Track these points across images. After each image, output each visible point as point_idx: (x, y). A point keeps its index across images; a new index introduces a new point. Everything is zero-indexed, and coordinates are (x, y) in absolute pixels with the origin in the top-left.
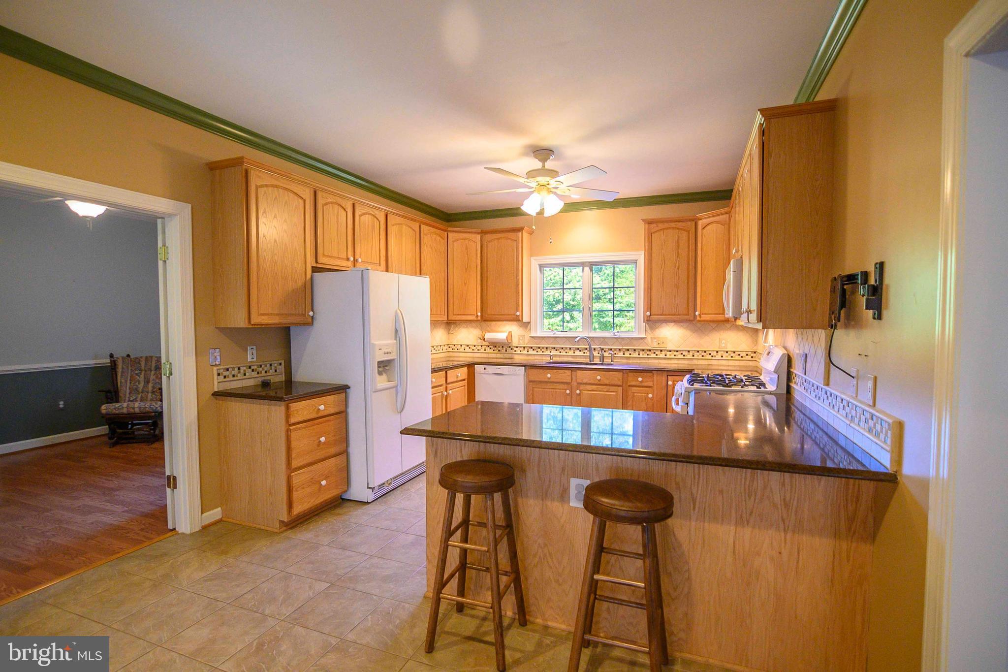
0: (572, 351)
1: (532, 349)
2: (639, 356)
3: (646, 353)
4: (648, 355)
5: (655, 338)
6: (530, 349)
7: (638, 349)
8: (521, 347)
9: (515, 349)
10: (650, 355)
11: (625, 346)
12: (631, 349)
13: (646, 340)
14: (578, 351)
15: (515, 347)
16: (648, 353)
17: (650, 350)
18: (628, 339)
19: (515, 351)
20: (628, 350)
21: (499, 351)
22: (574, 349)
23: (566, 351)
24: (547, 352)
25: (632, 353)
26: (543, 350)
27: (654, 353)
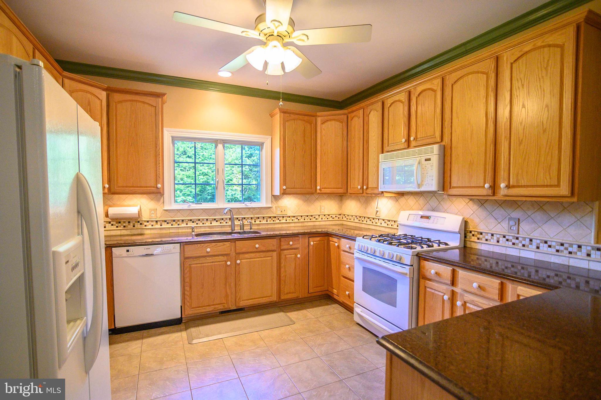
0: (209, 222)
1: (166, 223)
2: (267, 222)
3: (272, 219)
4: (274, 221)
5: (279, 207)
6: (163, 223)
7: (266, 217)
8: (152, 221)
9: (145, 224)
10: (275, 221)
11: (255, 215)
12: (261, 217)
13: (272, 209)
14: (215, 221)
15: (145, 221)
16: (274, 219)
17: (275, 217)
18: (258, 209)
19: (146, 226)
20: (258, 218)
21: (124, 227)
22: (211, 220)
23: (203, 222)
24: (183, 224)
25: (262, 220)
26: (178, 223)
27: (278, 219)
